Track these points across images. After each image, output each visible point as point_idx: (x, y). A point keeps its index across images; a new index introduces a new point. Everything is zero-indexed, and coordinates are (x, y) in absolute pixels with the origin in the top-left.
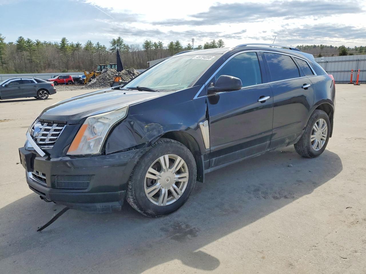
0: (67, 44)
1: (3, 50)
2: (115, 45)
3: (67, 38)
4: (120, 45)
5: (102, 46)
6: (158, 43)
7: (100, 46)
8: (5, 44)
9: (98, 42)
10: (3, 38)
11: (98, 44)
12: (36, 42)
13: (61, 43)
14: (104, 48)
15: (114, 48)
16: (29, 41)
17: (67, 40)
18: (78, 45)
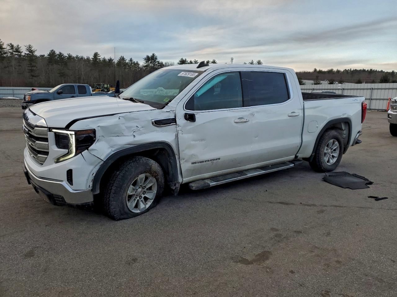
0: (99, 59)
1: (34, 63)
2: (149, 61)
3: (99, 53)
4: (154, 62)
5: (136, 62)
6: (193, 61)
7: (133, 62)
8: (36, 56)
9: (131, 58)
10: (35, 50)
11: (131, 60)
12: (68, 56)
13: (93, 57)
14: (137, 64)
15: (148, 65)
16: (61, 55)
17: (99, 55)
18: (110, 60)
